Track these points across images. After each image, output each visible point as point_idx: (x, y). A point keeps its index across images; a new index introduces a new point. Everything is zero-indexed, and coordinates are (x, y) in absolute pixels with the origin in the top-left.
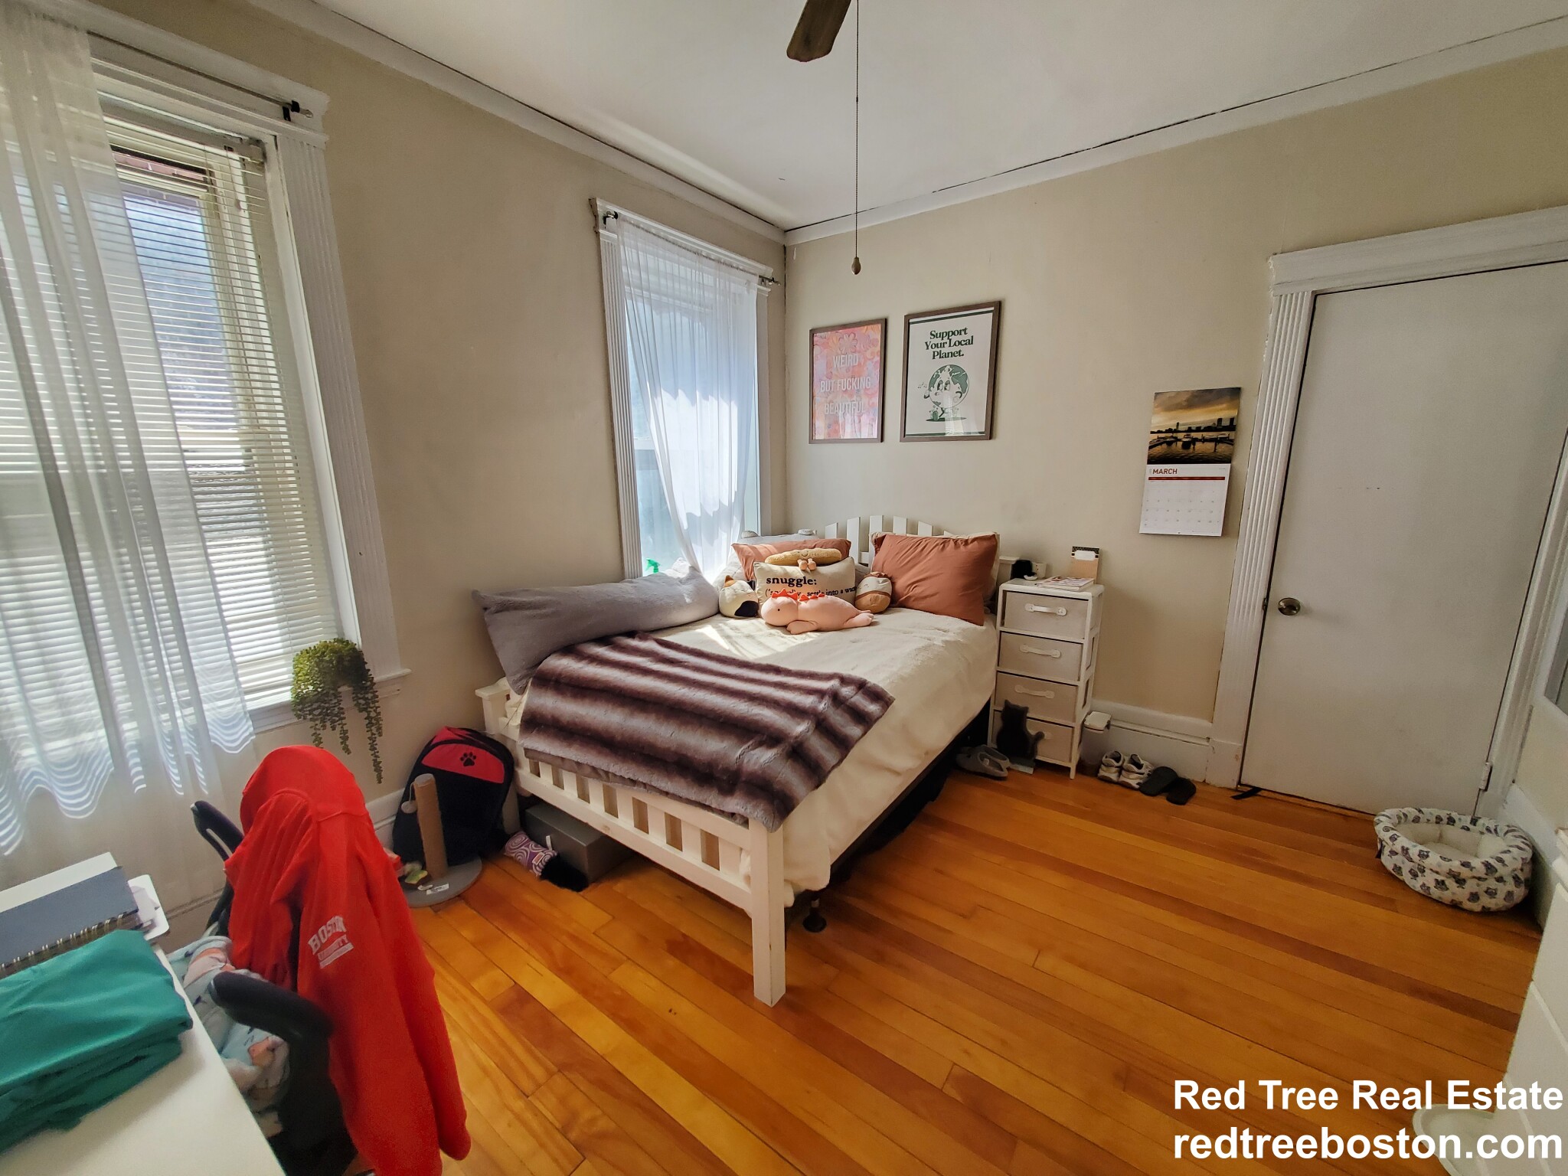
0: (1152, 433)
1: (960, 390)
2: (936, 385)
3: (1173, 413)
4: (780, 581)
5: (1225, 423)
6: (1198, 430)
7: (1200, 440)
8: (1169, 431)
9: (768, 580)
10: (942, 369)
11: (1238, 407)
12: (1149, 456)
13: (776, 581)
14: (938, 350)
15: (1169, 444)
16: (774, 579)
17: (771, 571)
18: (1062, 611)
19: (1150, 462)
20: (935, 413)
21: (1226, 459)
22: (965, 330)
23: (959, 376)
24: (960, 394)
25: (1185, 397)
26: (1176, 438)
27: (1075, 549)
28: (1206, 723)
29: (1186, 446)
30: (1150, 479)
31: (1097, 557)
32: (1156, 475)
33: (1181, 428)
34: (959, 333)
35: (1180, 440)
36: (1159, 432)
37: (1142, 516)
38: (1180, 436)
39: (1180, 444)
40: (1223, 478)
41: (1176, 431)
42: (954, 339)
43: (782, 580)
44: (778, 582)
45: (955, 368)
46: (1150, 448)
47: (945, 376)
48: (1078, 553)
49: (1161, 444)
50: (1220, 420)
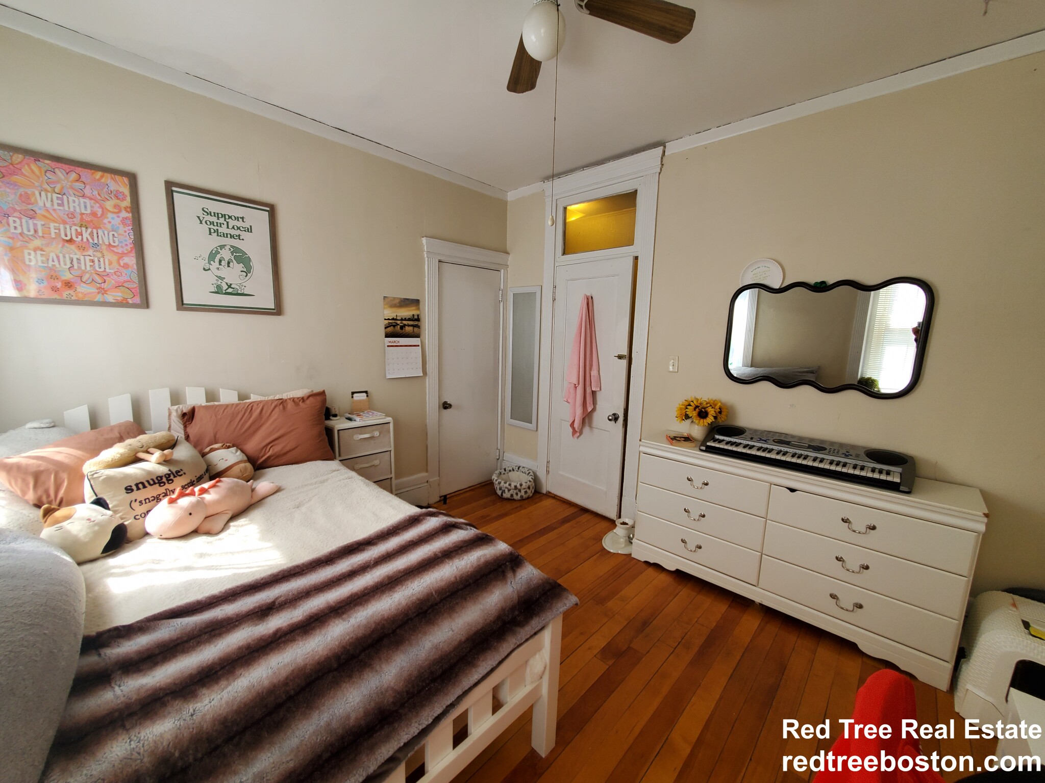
0: (385, 319)
1: (245, 270)
2: (217, 260)
3: (395, 309)
4: (146, 484)
5: (416, 317)
6: (405, 320)
7: (407, 325)
8: (393, 319)
9: (126, 489)
10: (222, 247)
11: (419, 309)
12: (386, 333)
13: (141, 486)
14: (215, 228)
15: (394, 326)
16: (137, 485)
17: (127, 477)
18: (377, 434)
19: (387, 336)
20: (219, 287)
21: (418, 336)
22: (243, 218)
23: (242, 258)
24: (245, 274)
25: (397, 301)
26: (396, 323)
27: (353, 393)
28: (424, 474)
29: (402, 328)
30: (388, 346)
31: (367, 396)
32: (390, 344)
33: (398, 318)
34: (237, 219)
35: (398, 325)
36: (389, 319)
37: (387, 369)
38: (399, 322)
39: (399, 327)
40: (418, 346)
41: (396, 320)
42: (232, 223)
43: (148, 481)
44: (145, 487)
45: (235, 250)
46: (386, 328)
47: (226, 254)
48: (355, 395)
49: (390, 326)
50: (413, 315)
